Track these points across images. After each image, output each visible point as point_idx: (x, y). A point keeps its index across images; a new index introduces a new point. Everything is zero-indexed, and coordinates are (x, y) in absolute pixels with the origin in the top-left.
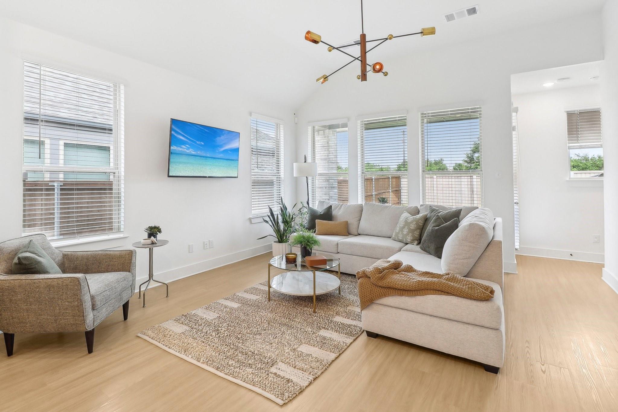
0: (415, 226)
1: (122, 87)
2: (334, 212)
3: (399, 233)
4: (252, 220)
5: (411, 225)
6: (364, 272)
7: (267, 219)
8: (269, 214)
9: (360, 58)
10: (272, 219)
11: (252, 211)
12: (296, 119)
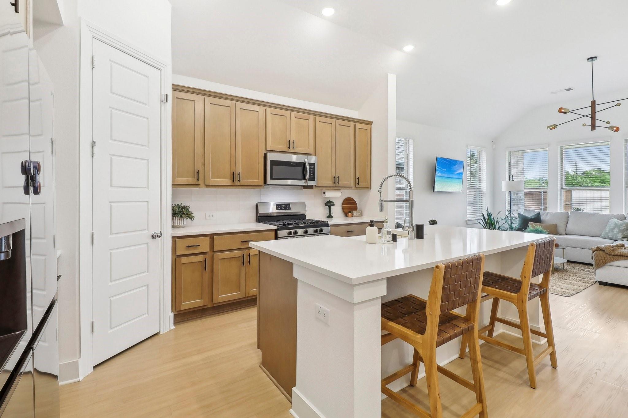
0: (625, 227)
1: (411, 141)
2: (543, 217)
3: (608, 232)
4: (468, 221)
5: (621, 227)
6: (598, 248)
7: (481, 221)
8: (482, 218)
9: (590, 116)
10: (484, 222)
11: (468, 215)
12: (494, 146)
